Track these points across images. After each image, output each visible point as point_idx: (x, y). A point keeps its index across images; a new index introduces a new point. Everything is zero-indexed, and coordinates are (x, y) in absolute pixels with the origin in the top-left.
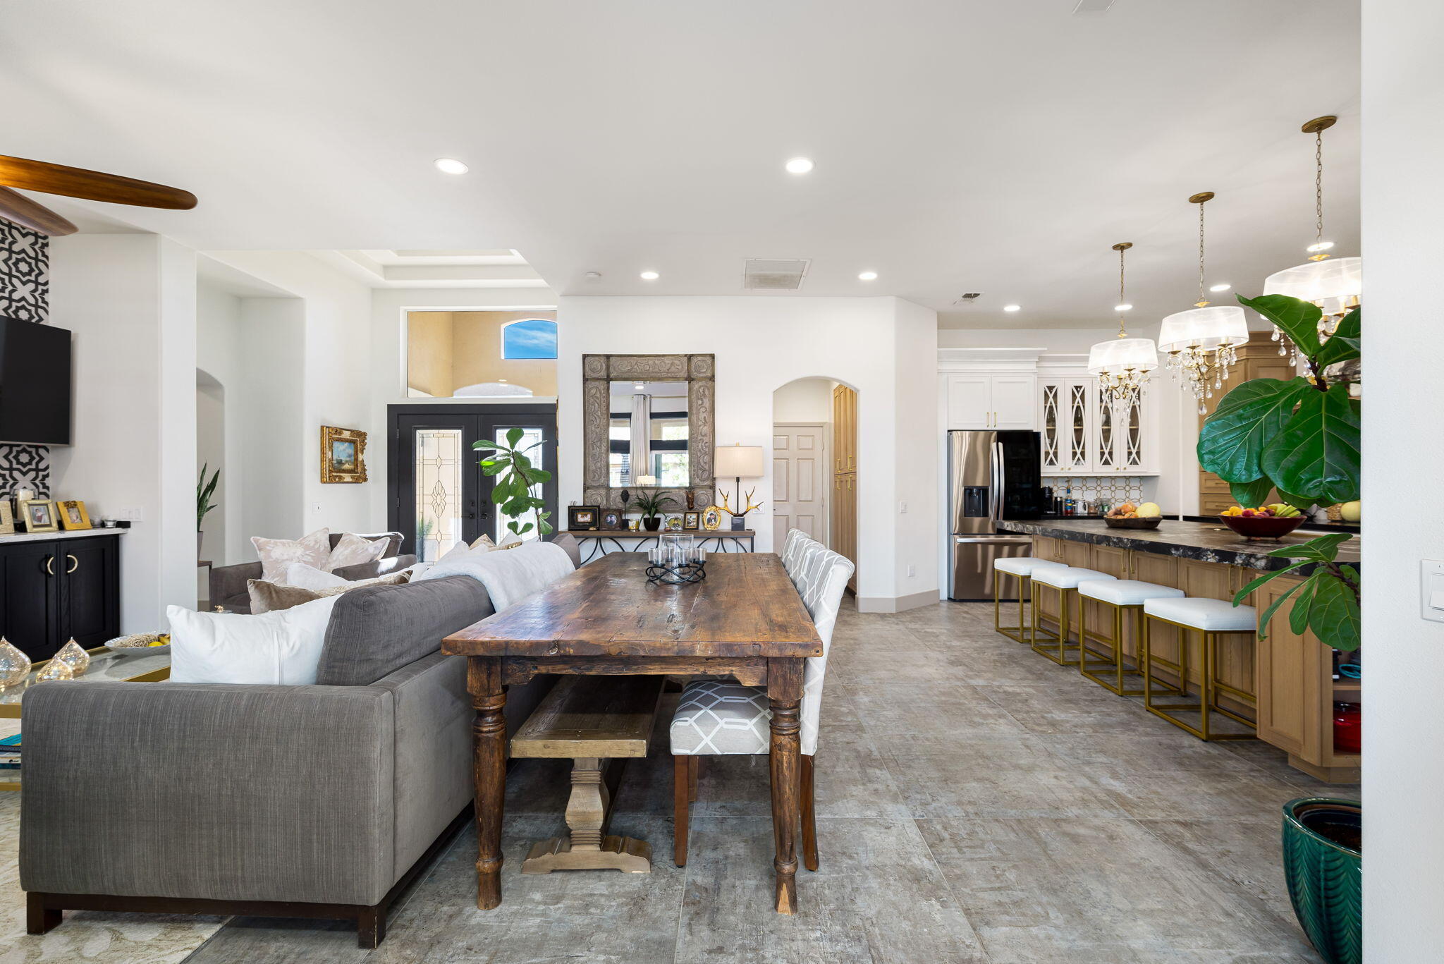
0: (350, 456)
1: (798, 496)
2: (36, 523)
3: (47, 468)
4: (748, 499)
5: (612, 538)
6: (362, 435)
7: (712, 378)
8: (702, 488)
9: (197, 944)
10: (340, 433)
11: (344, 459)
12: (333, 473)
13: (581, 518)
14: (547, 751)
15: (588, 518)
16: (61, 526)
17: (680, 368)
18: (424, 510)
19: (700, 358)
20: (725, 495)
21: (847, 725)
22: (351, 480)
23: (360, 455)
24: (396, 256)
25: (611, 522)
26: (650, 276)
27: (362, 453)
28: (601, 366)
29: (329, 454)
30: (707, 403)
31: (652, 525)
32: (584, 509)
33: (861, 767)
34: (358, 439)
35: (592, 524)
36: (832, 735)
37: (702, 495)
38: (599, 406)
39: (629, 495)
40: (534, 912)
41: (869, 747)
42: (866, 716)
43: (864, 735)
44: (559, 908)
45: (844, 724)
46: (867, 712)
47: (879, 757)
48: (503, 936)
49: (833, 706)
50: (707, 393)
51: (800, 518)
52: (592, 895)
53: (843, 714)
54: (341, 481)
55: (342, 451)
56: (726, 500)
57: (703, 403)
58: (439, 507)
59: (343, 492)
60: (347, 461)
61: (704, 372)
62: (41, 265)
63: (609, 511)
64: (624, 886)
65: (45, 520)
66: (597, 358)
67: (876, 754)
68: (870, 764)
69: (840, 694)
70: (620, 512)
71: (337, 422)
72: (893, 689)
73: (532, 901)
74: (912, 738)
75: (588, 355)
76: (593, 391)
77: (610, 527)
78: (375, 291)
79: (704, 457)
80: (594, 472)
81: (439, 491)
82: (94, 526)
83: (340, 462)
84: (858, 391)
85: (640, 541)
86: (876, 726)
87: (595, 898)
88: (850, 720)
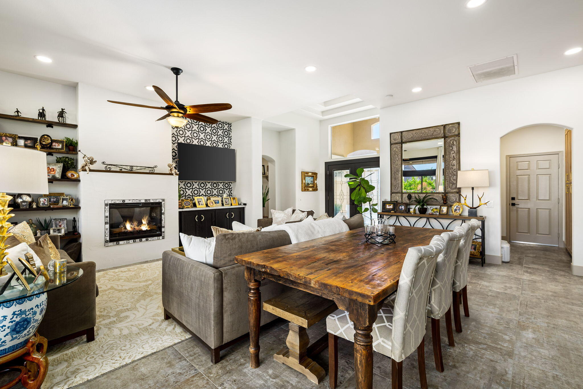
0: (312, 182)
1: (537, 197)
2: (226, 204)
3: (232, 188)
4: (480, 199)
5: (404, 217)
6: (316, 174)
7: (458, 135)
8: (452, 193)
9: (183, 339)
10: (308, 174)
11: (309, 182)
12: (305, 188)
13: (388, 207)
14: (273, 311)
15: (391, 207)
16: (231, 205)
17: (439, 132)
18: (337, 201)
19: (450, 126)
20: (465, 197)
21: (500, 349)
22: (312, 190)
23: (315, 181)
24: (324, 107)
25: (402, 209)
26: (417, 90)
27: (316, 180)
28: (398, 137)
29: (304, 181)
30: (455, 149)
31: (423, 211)
32: (389, 203)
33: (489, 380)
34: (314, 175)
35: (392, 209)
36: (483, 351)
37: (452, 197)
38: (398, 155)
39: (411, 196)
40: (264, 378)
41: (507, 369)
42: (521, 347)
43: (509, 360)
44: (273, 381)
45: (499, 347)
46: (525, 345)
47: (510, 380)
48: (248, 382)
49: (499, 332)
50: (455, 143)
51: (539, 210)
52: (288, 382)
53: (504, 341)
54: (308, 190)
55: (309, 180)
56: (465, 200)
57: (452, 149)
58: (342, 200)
59: (310, 194)
60: (311, 184)
61: (454, 133)
62: (230, 132)
63: (402, 204)
64: (303, 385)
65: (228, 203)
66: (396, 134)
67: (509, 377)
68: (498, 381)
69: (511, 326)
70: (407, 205)
71: (307, 170)
72: (563, 335)
73: (268, 372)
74: (554, 377)
75: (392, 133)
76: (395, 149)
77: (401, 211)
78: (321, 121)
79: (453, 177)
80: (395, 186)
81: (342, 194)
82: (239, 204)
83: (308, 184)
84: (572, 129)
85: (417, 218)
86: (525, 357)
87: (288, 384)
88: (505, 345)
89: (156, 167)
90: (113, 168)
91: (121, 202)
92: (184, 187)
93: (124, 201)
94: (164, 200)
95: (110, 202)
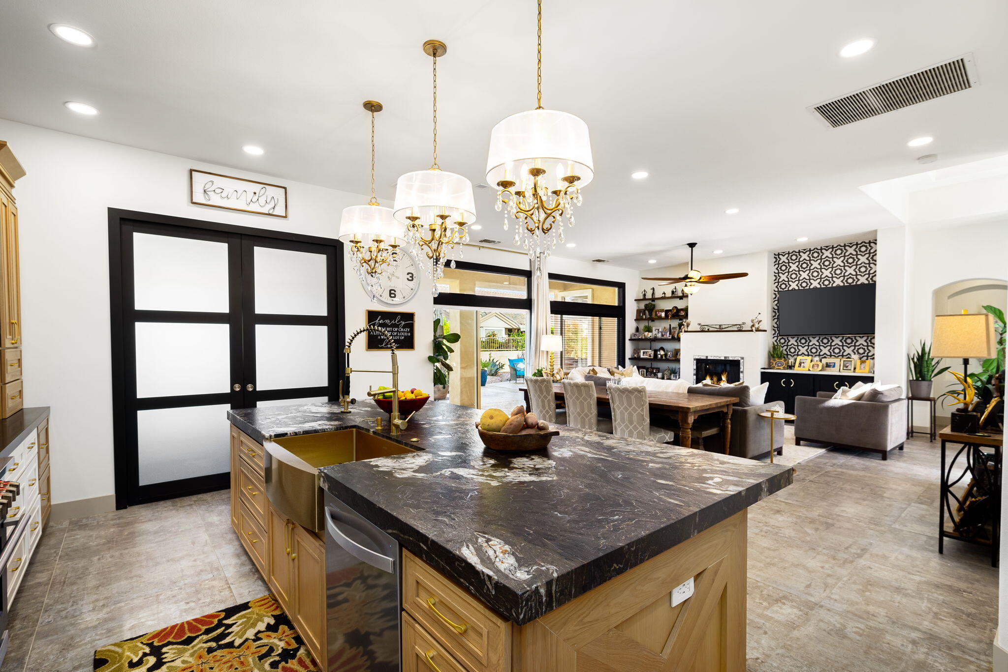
16: (854, 371)
65: (849, 367)
82: (869, 372)
89: (744, 323)
90: (711, 329)
91: (705, 358)
92: (796, 344)
93: (707, 357)
94: (743, 358)
95: (697, 358)
